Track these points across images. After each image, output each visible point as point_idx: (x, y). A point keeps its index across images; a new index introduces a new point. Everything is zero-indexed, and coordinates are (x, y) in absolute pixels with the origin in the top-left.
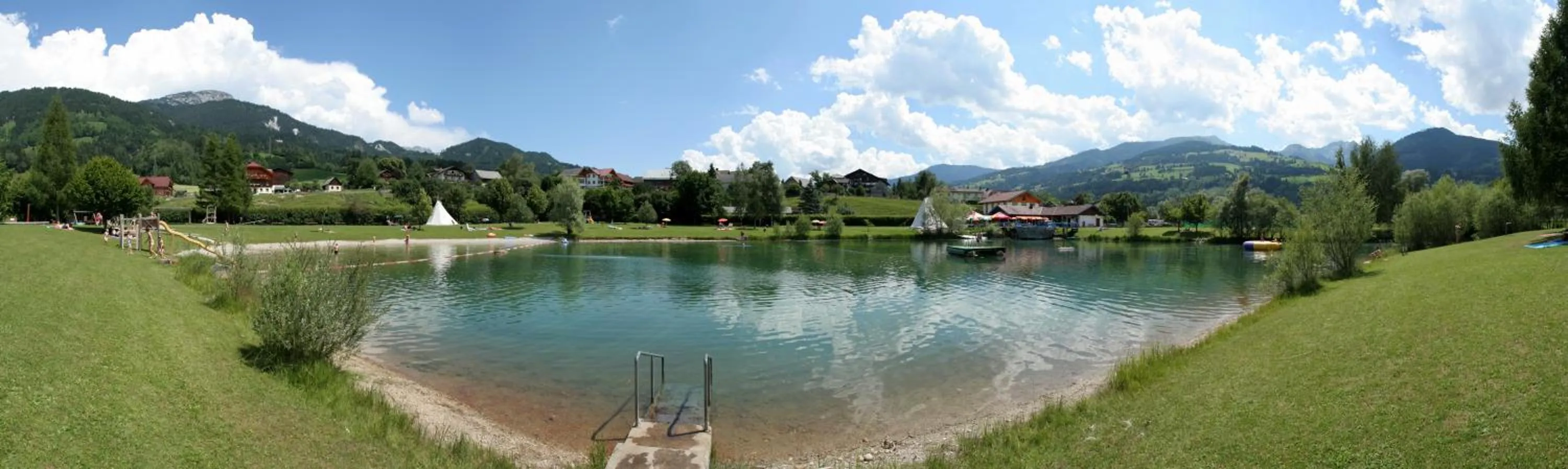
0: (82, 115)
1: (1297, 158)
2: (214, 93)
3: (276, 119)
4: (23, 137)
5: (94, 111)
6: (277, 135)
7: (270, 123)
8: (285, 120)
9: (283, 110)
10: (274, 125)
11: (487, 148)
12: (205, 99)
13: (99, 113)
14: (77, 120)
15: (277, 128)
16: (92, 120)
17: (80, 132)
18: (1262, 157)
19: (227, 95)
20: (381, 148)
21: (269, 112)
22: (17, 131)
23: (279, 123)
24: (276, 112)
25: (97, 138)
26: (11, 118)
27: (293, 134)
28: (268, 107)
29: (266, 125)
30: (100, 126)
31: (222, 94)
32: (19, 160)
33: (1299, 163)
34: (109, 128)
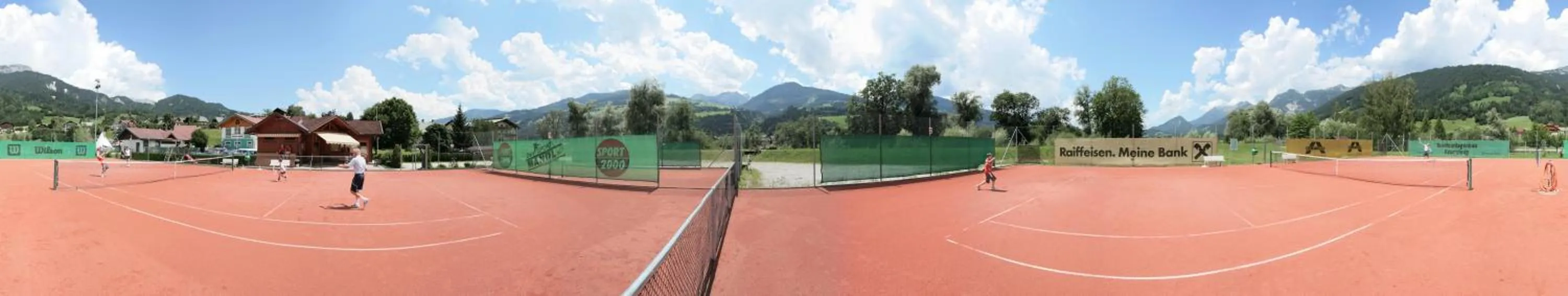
0: (1506, 83)
1: (701, 101)
2: (18, 66)
3: (54, 83)
4: (1471, 95)
5: (1512, 80)
6: (53, 93)
7: (51, 85)
8: (61, 84)
9: (59, 77)
10: (53, 87)
11: (182, 101)
12: (14, 70)
13: (1515, 82)
14: (1502, 86)
15: (54, 89)
16: (1511, 86)
17: (1504, 93)
18: (675, 100)
19: (28, 67)
20: (119, 101)
21: (50, 79)
22: (1468, 91)
23: (56, 85)
24: (55, 79)
25: (1513, 97)
26: (1464, 83)
27: (64, 91)
28: (50, 76)
29: (48, 87)
30: (1515, 90)
31: (25, 67)
32: (1469, 111)
33: (702, 104)
34: (1520, 91)
